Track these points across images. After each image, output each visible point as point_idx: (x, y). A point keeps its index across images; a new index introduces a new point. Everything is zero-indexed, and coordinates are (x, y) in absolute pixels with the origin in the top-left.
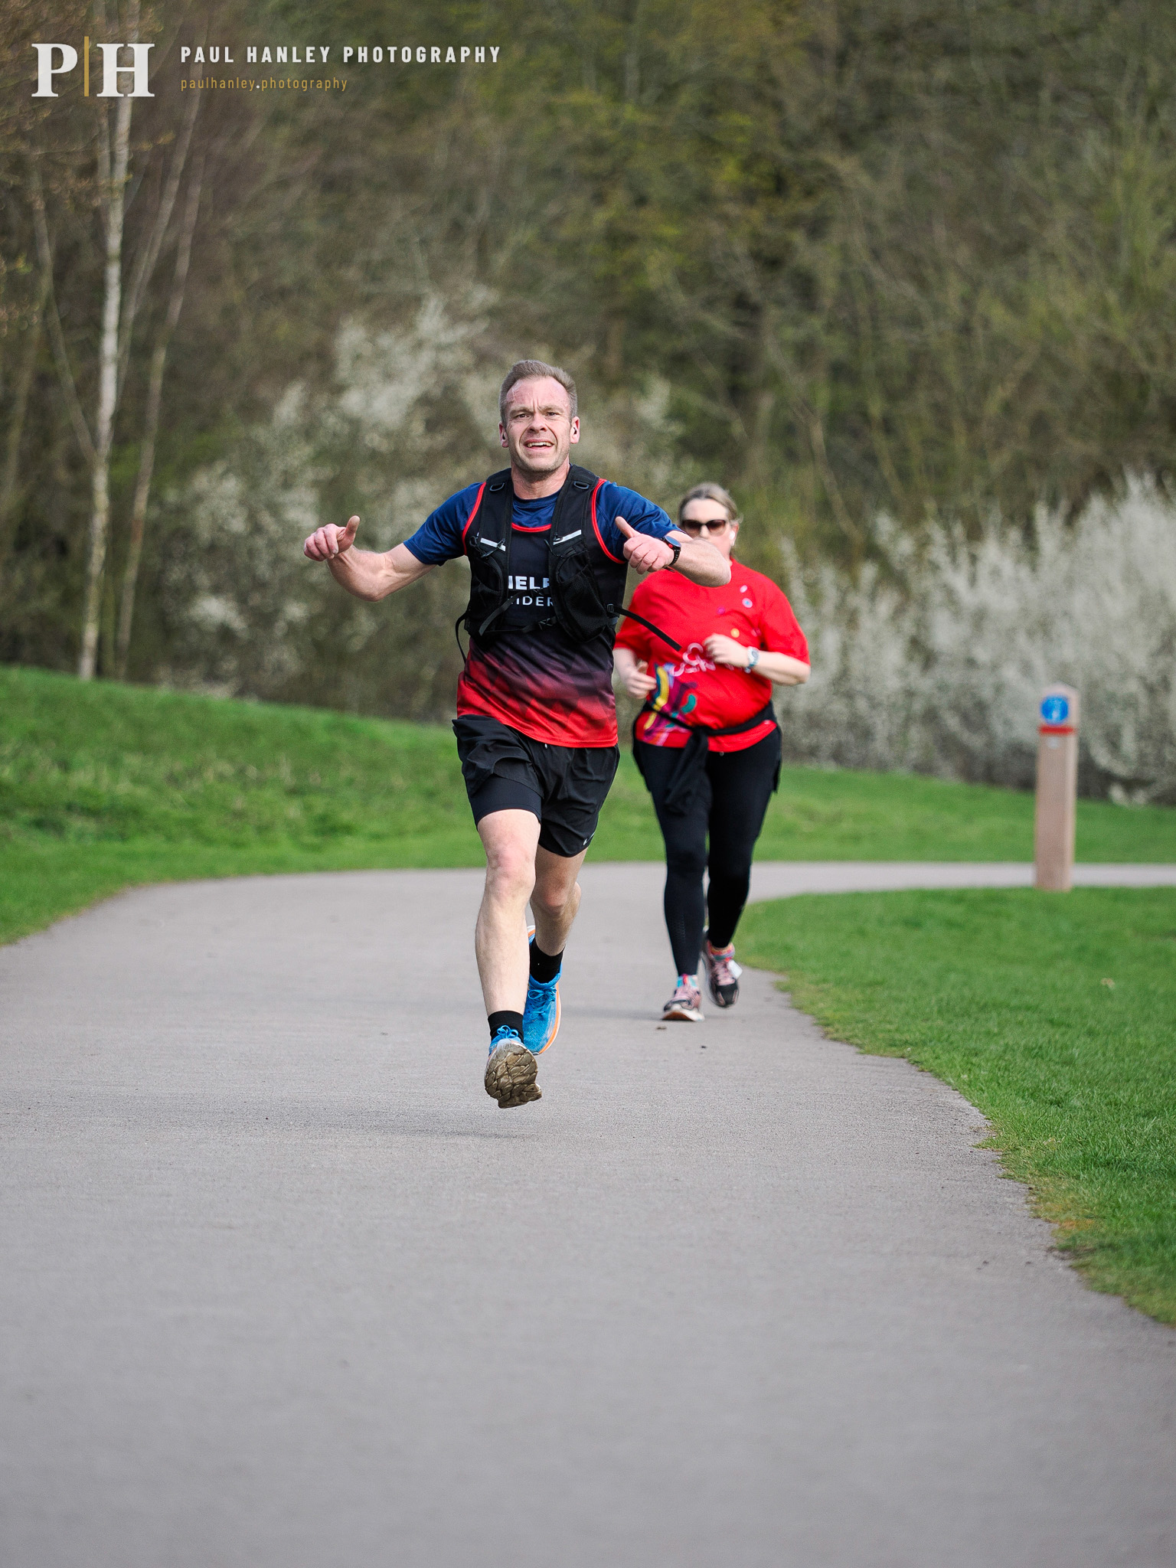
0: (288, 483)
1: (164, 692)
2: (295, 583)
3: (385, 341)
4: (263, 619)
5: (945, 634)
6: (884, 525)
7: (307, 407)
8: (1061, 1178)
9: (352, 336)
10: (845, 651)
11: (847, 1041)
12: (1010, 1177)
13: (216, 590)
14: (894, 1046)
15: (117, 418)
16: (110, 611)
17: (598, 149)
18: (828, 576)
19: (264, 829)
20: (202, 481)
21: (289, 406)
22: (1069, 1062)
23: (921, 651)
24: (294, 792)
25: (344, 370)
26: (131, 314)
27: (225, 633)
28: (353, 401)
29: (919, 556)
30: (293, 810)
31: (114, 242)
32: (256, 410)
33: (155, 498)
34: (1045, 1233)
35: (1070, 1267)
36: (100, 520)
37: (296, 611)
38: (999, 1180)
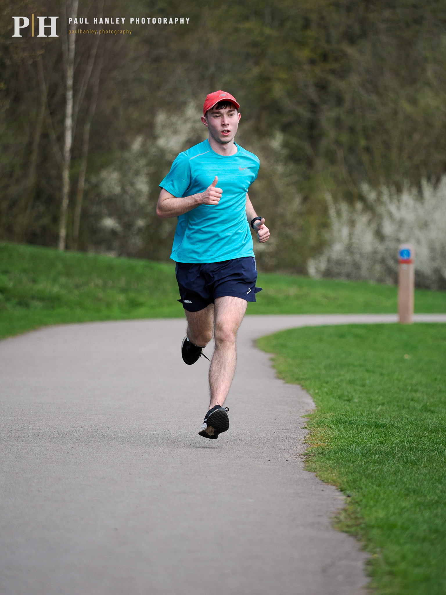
0: (137, 173)
1: (91, 254)
2: (141, 212)
3: (174, 119)
4: (128, 226)
5: (388, 228)
6: (365, 187)
7: (144, 145)
8: (325, 428)
9: (161, 118)
10: (351, 235)
11: (283, 379)
12: (306, 428)
13: (110, 215)
14: (297, 380)
15: (72, 150)
16: (70, 224)
17: (255, 44)
18: (344, 207)
19: (109, 305)
20: (104, 174)
21: (137, 144)
22: (364, 385)
23: (379, 235)
24: (124, 290)
25: (158, 130)
26: (77, 110)
27: (114, 233)
28: (161, 142)
29: (379, 200)
30: (121, 298)
31: (70, 82)
32: (124, 146)
33: (87, 180)
34: (304, 449)
35: (303, 462)
36: (66, 189)
37: (141, 223)
38: (301, 429)
